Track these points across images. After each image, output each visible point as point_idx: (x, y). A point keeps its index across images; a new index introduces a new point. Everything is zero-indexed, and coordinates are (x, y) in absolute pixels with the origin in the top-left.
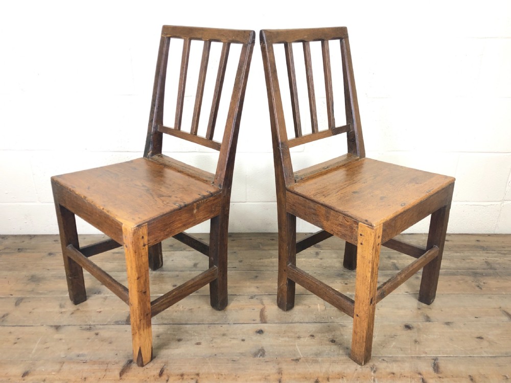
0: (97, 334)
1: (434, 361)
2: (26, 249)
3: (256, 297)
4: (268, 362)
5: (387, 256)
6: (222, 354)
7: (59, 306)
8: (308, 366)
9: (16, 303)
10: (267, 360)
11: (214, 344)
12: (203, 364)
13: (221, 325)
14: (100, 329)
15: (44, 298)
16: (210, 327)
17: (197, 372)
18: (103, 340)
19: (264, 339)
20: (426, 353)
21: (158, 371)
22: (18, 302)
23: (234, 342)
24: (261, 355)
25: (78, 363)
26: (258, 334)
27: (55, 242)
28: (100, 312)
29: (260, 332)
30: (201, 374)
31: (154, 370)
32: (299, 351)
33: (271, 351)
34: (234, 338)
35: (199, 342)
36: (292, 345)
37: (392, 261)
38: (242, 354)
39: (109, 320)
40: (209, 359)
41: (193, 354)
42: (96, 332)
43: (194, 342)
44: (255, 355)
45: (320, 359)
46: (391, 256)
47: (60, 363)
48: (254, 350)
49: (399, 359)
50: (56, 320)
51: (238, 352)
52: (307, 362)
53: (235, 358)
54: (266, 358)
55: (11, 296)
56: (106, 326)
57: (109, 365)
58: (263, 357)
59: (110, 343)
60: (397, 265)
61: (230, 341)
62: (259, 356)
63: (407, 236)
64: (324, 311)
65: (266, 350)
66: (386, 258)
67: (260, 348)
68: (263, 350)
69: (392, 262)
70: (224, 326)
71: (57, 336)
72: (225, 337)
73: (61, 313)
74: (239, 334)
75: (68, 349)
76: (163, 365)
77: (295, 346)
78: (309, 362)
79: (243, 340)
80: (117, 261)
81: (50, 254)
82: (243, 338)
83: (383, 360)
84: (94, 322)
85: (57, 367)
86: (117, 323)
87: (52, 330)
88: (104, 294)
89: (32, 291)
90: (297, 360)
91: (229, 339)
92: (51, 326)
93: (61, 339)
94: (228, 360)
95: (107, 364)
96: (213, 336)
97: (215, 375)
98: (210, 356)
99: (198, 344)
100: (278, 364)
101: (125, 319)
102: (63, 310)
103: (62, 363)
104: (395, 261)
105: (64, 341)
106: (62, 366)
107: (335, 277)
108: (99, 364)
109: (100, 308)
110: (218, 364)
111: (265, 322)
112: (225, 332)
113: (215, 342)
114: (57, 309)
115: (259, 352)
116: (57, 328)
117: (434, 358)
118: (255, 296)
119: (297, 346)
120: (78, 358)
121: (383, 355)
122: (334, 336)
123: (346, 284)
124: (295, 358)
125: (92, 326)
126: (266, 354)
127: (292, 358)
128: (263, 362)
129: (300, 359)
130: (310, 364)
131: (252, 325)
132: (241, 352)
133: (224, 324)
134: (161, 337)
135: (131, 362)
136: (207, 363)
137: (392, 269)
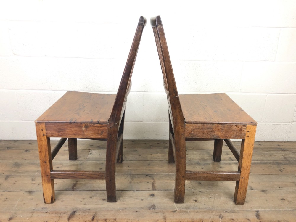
1: (256, 212)
2: (12, 148)
3: (149, 176)
5: (226, 153)
6: (130, 208)
7: (31, 180)
8: (182, 215)
9: (6, 178)
10: (157, 211)
11: (125, 202)
12: (118, 214)
13: (129, 191)
15: (22, 175)
16: (122, 192)
17: (115, 218)
18: (58, 200)
19: (155, 199)
20: (252, 208)
21: (91, 218)
22: (7, 177)
23: (137, 201)
24: (153, 209)
25: (43, 212)
26: (151, 197)
27: (29, 144)
28: (56, 183)
29: (152, 195)
30: (117, 219)
31: (89, 217)
32: (176, 206)
33: (159, 206)
34: (136, 199)
36: (171, 203)
39: (62, 188)
40: (122, 211)
41: (112, 208)
44: (150, 208)
45: (188, 211)
46: (228, 153)
47: (32, 212)
48: (149, 206)
49: (236, 211)
50: (30, 188)
51: (139, 206)
52: (181, 212)
53: (137, 210)
54: (156, 210)
55: (3, 174)
58: (154, 209)
59: (62, 201)
60: (232, 158)
61: (135, 200)
62: (152, 209)
63: (237, 142)
64: (190, 183)
65: (156, 205)
67: (153, 204)
68: (154, 205)
69: (229, 157)
70: (131, 192)
71: (30, 197)
72: (131, 198)
73: (33, 184)
74: (140, 197)
75: (37, 205)
76: (94, 214)
78: (182, 213)
79: (142, 200)
80: (66, 155)
81: (27, 151)
82: (142, 199)
83: (226, 212)
85: (30, 215)
86: (66, 190)
87: (27, 194)
89: (16, 171)
90: (175, 211)
92: (26, 191)
93: (32, 199)
94: (133, 211)
95: (60, 213)
96: (124, 197)
97: (125, 220)
98: (122, 209)
100: (164, 214)
101: (71, 187)
102: (34, 182)
103: (33, 212)
104: (231, 156)
105: (34, 200)
106: (33, 214)
107: (195, 165)
108: (55, 213)
109: (56, 181)
110: (127, 214)
111: (155, 190)
112: (131, 195)
114: (30, 182)
115: (152, 207)
116: (30, 192)
117: (257, 211)
118: (149, 175)
119: (174, 203)
120: (42, 210)
121: (226, 209)
123: (202, 168)
124: (173, 210)
126: (156, 208)
127: (172, 210)
128: (154, 212)
129: (177, 211)
130: (183, 214)
131: (147, 191)
132: (141, 207)
133: (131, 191)
134: (93, 198)
135: (75, 212)
136: (121, 213)
137: (229, 160)
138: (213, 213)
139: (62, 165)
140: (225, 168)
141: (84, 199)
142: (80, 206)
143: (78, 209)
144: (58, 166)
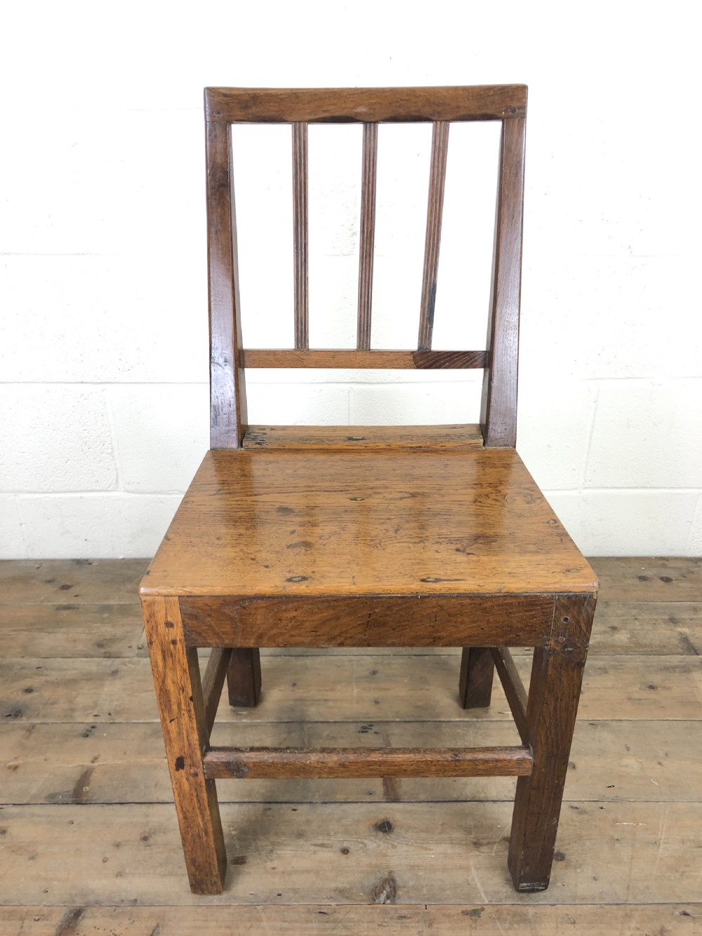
3: (375, 728)
4: (405, 917)
5: (667, 617)
6: (295, 891)
8: (503, 933)
10: (404, 912)
11: (275, 864)
12: (248, 924)
13: (293, 806)
14: (11, 816)
16: (269, 813)
18: (15, 850)
19: (394, 847)
23: (324, 855)
24: (388, 897)
26: (381, 834)
28: (16, 768)
29: (385, 827)
32: (479, 885)
33: (411, 883)
34: (322, 845)
35: (241, 855)
36: (461, 868)
37: (679, 629)
38: (341, 892)
39: (33, 791)
40: (264, 909)
43: (229, 856)
44: (375, 894)
45: (530, 911)
46: (677, 617)
48: (372, 881)
51: (333, 885)
52: (499, 919)
53: (326, 905)
54: (401, 906)
56: (26, 809)
57: (26, 922)
58: (393, 903)
59: (33, 858)
60: (692, 640)
61: (315, 852)
62: (383, 897)
65: (399, 882)
66: (665, 622)
67: (386, 875)
68: (393, 880)
69: (681, 633)
70: (301, 808)
72: (301, 842)
74: (335, 834)
76: (154, 924)
77: (468, 869)
78: (505, 921)
79: (345, 851)
80: (64, 630)
82: (346, 845)
83: (685, 914)
86: (53, 800)
88: (30, 718)
90: (475, 913)
91: (312, 848)
94: (309, 911)
95: (22, 919)
96: (273, 838)
98: (266, 900)
99: (239, 861)
100: (430, 925)
101: (71, 787)
104: (685, 630)
108: (4, 918)
109: (17, 758)
110: (286, 925)
111: (396, 800)
112: (303, 828)
113: (279, 857)
115: (383, 887)
118: (371, 724)
119: (473, 870)
124: (470, 908)
126: (400, 893)
127: (464, 908)
128: (392, 918)
129: (483, 909)
130: (507, 925)
131: (364, 808)
132: (340, 886)
133: (301, 803)
134: (151, 841)
135: (77, 914)
136: (260, 920)
137: (681, 650)
138: (633, 925)
139: (43, 679)
140: (668, 688)
141: (118, 845)
142: (100, 885)
143: (91, 898)
144: (27, 683)
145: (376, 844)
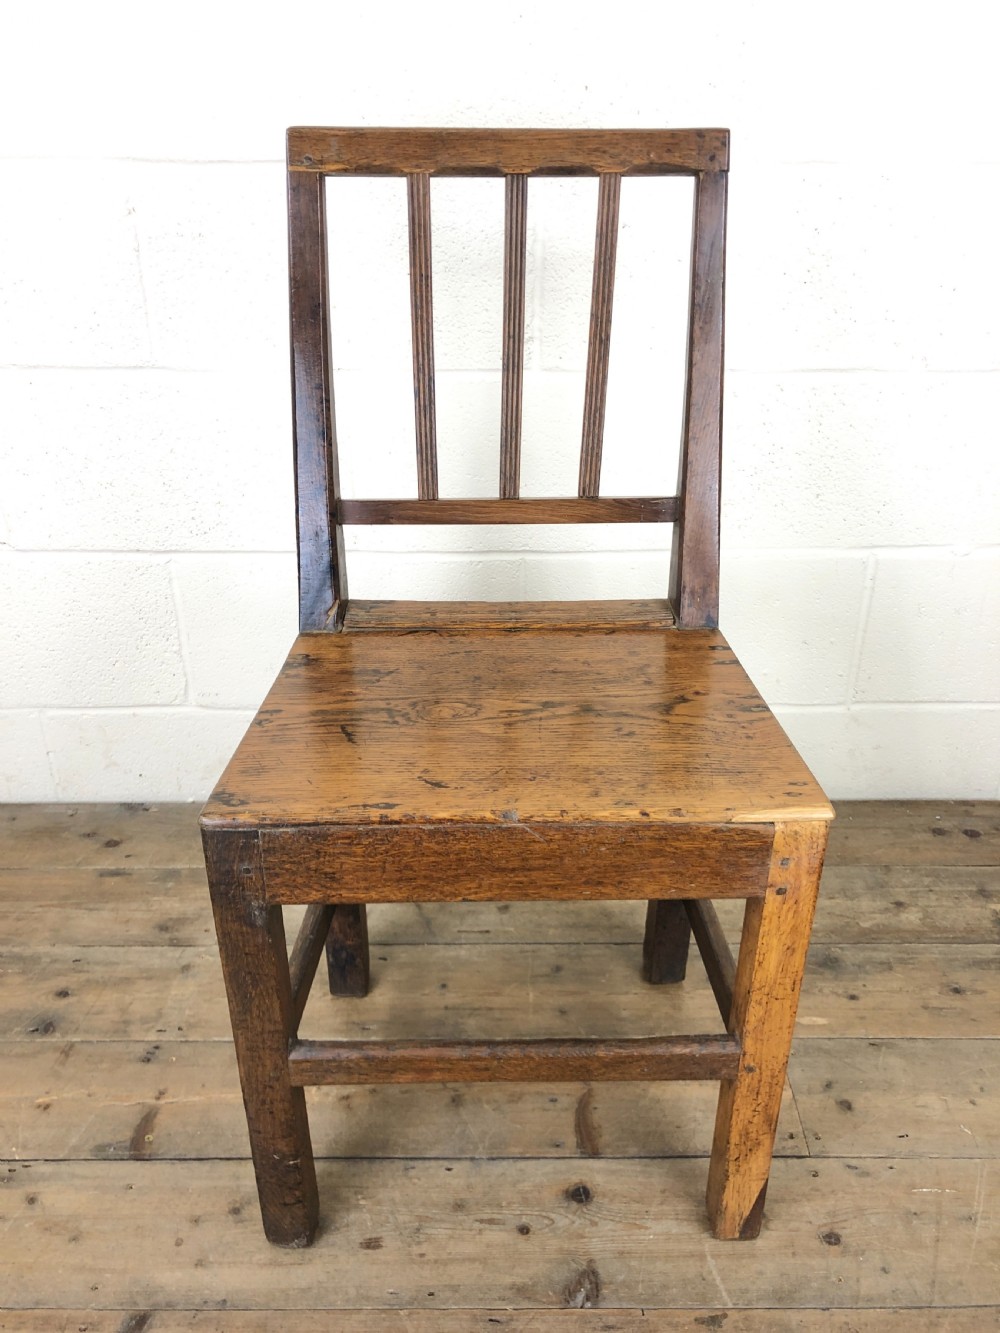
0: (32, 1201)
4: (612, 1327)
6: (455, 1289)
10: (611, 1320)
11: (424, 1248)
13: (447, 1164)
14: (43, 1178)
16: (412, 1173)
18: (48, 1227)
19: (594, 1224)
23: (495, 1235)
24: (588, 1298)
26: (574, 1205)
28: (47, 1107)
29: (580, 1195)
32: (718, 1281)
33: (620, 1278)
34: (491, 1221)
35: (374, 1235)
36: (692, 1255)
38: (521, 1290)
39: (74, 1141)
40: (410, 1314)
41: (352, 1292)
42: (31, 1189)
43: (356, 1236)
44: (568, 1294)
45: (793, 1319)
48: (563, 1275)
51: (508, 1280)
54: (606, 1311)
56: (63, 1166)
58: (595, 1305)
59: (75, 1239)
61: (481, 1232)
62: (580, 1299)
65: (604, 1276)
66: (972, 895)
67: (585, 1265)
68: (594, 1273)
70: (456, 1167)
72: (461, 1216)
74: (509, 1205)
77: (702, 1257)
79: (525, 1228)
80: (110, 906)
82: (524, 1221)
84: (25, 1147)
86: (102, 1154)
88: (65, 1033)
90: (716, 1321)
91: (476, 1225)
94: (474, 1320)
96: (421, 1211)
98: (411, 1303)
99: (372, 1244)
101: (127, 1135)
111: (595, 1154)
112: (462, 1196)
113: (429, 1238)
115: (580, 1283)
119: (709, 1258)
122: (832, 1214)
123: (853, 997)
124: (706, 1314)
125: (17, 1166)
126: (604, 1289)
127: (697, 1314)
128: (594, 1328)
129: (725, 1317)
131: (550, 1166)
132: (519, 1281)
133: (458, 1159)
134: (244, 1214)
139: (83, 976)
140: (981, 993)
141: (196, 1221)
143: (160, 1298)
144: (61, 983)
145: (567, 1218)
